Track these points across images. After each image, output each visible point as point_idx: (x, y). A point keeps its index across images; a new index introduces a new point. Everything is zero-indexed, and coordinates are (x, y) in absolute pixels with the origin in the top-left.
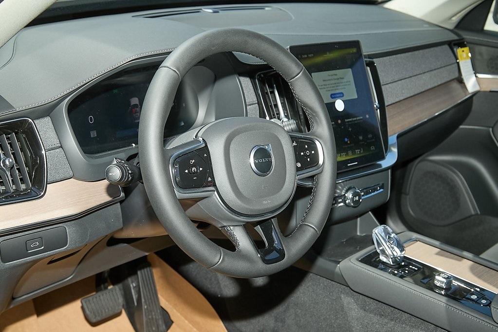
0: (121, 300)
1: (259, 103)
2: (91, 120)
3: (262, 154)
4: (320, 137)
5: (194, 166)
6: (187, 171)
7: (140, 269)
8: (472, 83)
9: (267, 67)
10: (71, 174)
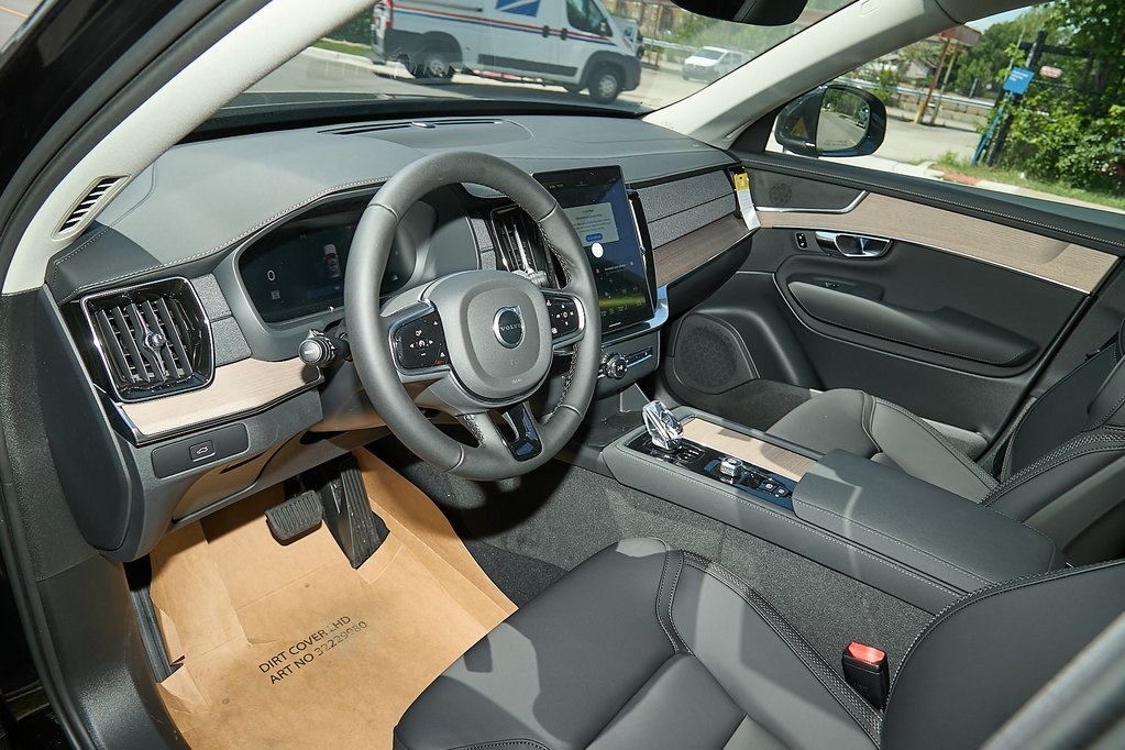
0: (320, 508)
1: (496, 249)
2: (271, 275)
3: (509, 318)
4: (579, 294)
5: (421, 338)
6: (412, 346)
7: (344, 470)
8: (751, 218)
9: (506, 202)
10: (248, 351)
